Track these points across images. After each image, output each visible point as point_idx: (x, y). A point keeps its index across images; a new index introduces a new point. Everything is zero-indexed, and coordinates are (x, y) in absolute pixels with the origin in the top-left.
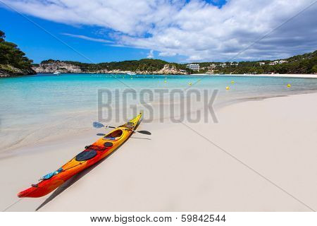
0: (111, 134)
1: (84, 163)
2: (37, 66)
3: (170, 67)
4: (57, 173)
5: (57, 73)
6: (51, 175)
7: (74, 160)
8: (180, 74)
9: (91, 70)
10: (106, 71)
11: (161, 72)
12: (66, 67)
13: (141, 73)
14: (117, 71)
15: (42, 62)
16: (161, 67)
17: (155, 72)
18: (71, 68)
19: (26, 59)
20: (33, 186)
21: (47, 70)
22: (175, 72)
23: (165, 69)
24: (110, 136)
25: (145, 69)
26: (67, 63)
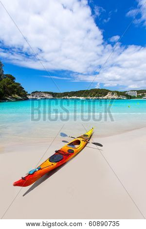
0: (72, 143)
1: (55, 164)
2: (29, 95)
3: (113, 94)
4: (37, 170)
5: (39, 98)
6: (34, 171)
7: (48, 161)
8: (120, 99)
9: (59, 97)
10: (68, 97)
11: (105, 97)
12: (44, 95)
13: (91, 98)
14: (75, 97)
15: (32, 93)
16: (106, 94)
17: (101, 98)
18: (47, 96)
19: (24, 91)
20: (23, 178)
21: (34, 97)
22: (116, 97)
23: (109, 96)
24: (72, 144)
25: (94, 96)
26: (46, 93)
